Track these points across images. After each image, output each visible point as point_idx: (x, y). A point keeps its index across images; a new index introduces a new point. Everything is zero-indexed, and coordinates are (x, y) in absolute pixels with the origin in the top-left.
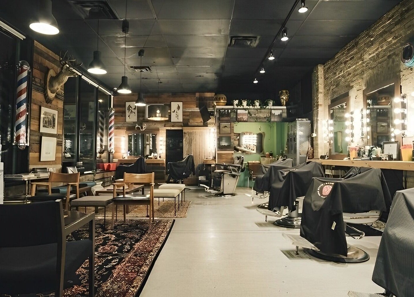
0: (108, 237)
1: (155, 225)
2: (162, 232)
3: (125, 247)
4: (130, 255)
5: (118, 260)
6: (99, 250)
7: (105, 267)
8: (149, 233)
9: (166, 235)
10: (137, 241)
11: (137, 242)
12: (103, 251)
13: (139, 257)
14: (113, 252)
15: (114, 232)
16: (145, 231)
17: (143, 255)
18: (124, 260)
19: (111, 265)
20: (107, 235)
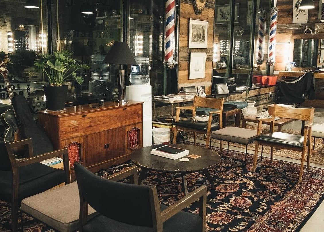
0: (246, 183)
1: (308, 176)
2: (316, 190)
3: (261, 204)
4: (264, 220)
5: (247, 223)
6: (230, 201)
7: (230, 229)
8: (297, 188)
9: (318, 199)
10: (278, 198)
11: (277, 201)
12: (235, 204)
13: (274, 226)
14: (245, 210)
15: (254, 178)
16: (293, 185)
17: (279, 225)
18: (253, 226)
19: (237, 228)
20: (245, 180)
